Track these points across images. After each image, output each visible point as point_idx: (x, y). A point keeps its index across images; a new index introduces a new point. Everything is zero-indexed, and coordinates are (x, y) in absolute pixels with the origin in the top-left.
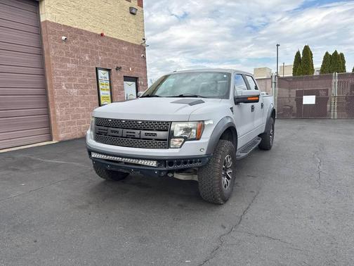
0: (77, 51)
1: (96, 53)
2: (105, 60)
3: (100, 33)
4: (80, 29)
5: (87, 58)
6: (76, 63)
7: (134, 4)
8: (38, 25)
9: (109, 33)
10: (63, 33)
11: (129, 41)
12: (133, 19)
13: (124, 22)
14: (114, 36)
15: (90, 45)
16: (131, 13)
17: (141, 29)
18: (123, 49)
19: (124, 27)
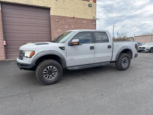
0: (62, 25)
1: (71, 25)
2: (75, 27)
3: (73, 17)
4: (64, 16)
5: (67, 27)
6: (62, 29)
7: (91, 2)
8: (49, 17)
9: (77, 16)
10: (57, 18)
11: (87, 18)
12: (90, 9)
13: (85, 11)
14: (80, 17)
15: (68, 22)
16: (89, 6)
17: (94, 12)
18: (84, 22)
19: (85, 13)
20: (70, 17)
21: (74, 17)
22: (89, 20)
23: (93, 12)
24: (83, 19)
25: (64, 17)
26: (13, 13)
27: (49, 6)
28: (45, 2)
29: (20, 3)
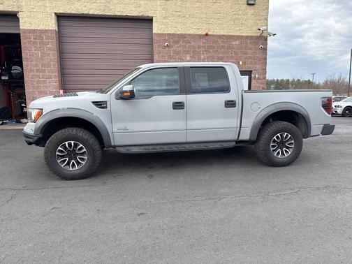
0: (178, 53)
1: (199, 53)
3: (204, 33)
4: (184, 33)
5: (188, 58)
8: (151, 37)
9: (216, 31)
10: (167, 40)
11: (243, 34)
12: (250, 10)
13: (237, 16)
14: (222, 33)
15: (193, 46)
16: (248, 4)
17: (263, 18)
18: (233, 43)
19: (237, 22)
20: (198, 35)
21: (207, 35)
22: (247, 37)
23: (258, 18)
24: (232, 37)
25: (183, 36)
26: (80, 35)
27: (149, 14)
28: (140, 6)
29: (91, 13)
